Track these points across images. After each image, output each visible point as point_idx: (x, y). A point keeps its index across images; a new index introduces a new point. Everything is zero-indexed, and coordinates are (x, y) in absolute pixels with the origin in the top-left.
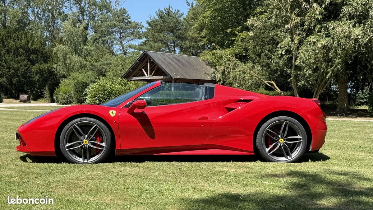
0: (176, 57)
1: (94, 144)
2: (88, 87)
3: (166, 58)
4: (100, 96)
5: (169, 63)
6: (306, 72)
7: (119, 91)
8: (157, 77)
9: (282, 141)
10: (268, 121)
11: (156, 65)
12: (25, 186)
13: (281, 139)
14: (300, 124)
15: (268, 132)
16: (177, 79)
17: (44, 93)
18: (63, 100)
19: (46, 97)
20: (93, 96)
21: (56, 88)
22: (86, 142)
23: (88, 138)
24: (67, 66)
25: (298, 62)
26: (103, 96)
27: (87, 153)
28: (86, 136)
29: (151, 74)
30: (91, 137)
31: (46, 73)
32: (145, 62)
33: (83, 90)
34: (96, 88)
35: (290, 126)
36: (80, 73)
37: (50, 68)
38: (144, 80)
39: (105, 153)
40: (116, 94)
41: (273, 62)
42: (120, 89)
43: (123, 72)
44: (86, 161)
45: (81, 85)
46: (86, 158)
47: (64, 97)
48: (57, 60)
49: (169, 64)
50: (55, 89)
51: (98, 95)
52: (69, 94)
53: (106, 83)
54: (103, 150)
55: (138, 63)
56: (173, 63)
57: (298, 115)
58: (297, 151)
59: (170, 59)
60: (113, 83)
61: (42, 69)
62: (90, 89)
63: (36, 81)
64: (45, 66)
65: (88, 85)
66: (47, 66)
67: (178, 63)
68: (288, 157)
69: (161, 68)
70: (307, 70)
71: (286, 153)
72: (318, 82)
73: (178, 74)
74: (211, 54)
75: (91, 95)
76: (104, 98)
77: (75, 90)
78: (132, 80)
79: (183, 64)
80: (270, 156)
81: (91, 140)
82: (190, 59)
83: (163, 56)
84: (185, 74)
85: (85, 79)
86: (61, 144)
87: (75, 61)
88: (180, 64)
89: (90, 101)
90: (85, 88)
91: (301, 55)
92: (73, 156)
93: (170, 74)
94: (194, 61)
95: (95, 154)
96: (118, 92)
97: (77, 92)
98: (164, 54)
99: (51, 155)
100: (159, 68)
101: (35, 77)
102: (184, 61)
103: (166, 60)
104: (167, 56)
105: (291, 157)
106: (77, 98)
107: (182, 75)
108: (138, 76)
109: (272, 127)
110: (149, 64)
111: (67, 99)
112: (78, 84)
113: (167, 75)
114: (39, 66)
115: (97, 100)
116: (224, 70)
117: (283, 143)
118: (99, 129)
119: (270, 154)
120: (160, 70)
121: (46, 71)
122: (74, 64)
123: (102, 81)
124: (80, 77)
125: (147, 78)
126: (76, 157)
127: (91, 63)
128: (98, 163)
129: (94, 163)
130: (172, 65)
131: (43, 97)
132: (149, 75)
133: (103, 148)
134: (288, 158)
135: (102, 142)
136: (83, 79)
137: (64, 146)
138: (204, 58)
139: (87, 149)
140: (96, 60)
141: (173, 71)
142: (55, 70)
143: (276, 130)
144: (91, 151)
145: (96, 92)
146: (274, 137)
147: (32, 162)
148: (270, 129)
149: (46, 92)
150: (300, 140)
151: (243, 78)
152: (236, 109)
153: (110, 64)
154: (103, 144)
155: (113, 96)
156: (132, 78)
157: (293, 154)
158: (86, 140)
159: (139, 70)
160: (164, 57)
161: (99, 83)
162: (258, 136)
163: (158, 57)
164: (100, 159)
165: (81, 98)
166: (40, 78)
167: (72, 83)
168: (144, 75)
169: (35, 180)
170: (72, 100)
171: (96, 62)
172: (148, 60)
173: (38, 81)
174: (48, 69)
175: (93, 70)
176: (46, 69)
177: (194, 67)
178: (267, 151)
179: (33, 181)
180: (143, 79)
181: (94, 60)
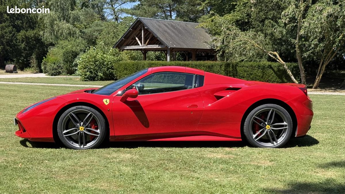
0: (172, 23)
1: (90, 131)
2: (78, 56)
3: (161, 25)
4: (91, 67)
5: (165, 30)
6: (311, 41)
7: (111, 61)
8: (151, 46)
9: (268, 127)
10: (255, 109)
11: (150, 33)
12: (30, 172)
13: (268, 126)
14: (286, 111)
15: (255, 119)
16: (173, 48)
17: (31, 62)
18: (52, 71)
19: (33, 67)
20: (83, 67)
21: (44, 57)
22: (82, 129)
23: (84, 125)
24: (55, 33)
25: (302, 32)
26: (94, 68)
27: (83, 139)
28: (82, 123)
29: (145, 43)
30: (86, 124)
31: (32, 40)
32: (138, 30)
33: (73, 60)
34: (87, 59)
35: (277, 113)
36: (69, 41)
37: (36, 35)
38: (137, 50)
39: (100, 140)
40: (108, 65)
41: (277, 31)
42: (112, 60)
43: (116, 41)
44: (82, 147)
45: (70, 55)
46: (83, 144)
47: (53, 67)
48: (44, 25)
49: (165, 33)
50: (43, 59)
51: (89, 66)
52: (58, 65)
53: (97, 54)
54: (98, 136)
55: (131, 30)
56: (169, 31)
57: (284, 102)
58: (283, 137)
59: (166, 26)
60: (104, 54)
61: (28, 36)
62: (80, 59)
63: (22, 50)
64: (31, 33)
65: (78, 55)
66: (34, 33)
67: (174, 31)
68: (275, 142)
69: (156, 37)
70: (312, 40)
71: (272, 139)
72: (324, 52)
73: (175, 43)
74: (210, 21)
75: (82, 66)
76: (96, 69)
77: (65, 60)
78: (125, 50)
79: (180, 32)
80: (257, 141)
81: (87, 127)
82: (187, 25)
83: (158, 23)
84: (182, 44)
85: (74, 48)
86: (59, 131)
87: (64, 28)
88: (176, 32)
89: (81, 72)
90: (75, 57)
91: (306, 24)
92: (71, 142)
93: (166, 43)
94: (192, 28)
95: (91, 140)
96: (110, 63)
97: (67, 62)
98: (159, 21)
99: (49, 141)
100: (154, 36)
101: (21, 45)
102: (181, 29)
103: (161, 28)
104: (163, 24)
105: (277, 142)
106: (67, 69)
107: (179, 44)
108: (131, 46)
109: (259, 114)
110: (143, 31)
111: (56, 70)
112: (67, 53)
113: (162, 44)
114: (24, 33)
115: (88, 71)
116: (223, 39)
117: (270, 129)
118: (94, 117)
119: (257, 140)
120: (155, 38)
121: (32, 38)
122: (62, 31)
123: (92, 51)
124: (69, 45)
125: (141, 48)
126: (73, 143)
127: (81, 29)
128: (93, 149)
129: (90, 148)
130: (168, 33)
131: (30, 67)
132: (143, 44)
133: (98, 135)
134: (274, 144)
135: (97, 129)
136: (72, 47)
137: (62, 133)
138: (202, 25)
139: (83, 136)
140: (86, 26)
141: (169, 39)
142: (42, 37)
143: (263, 117)
144: (86, 137)
145: (87, 63)
146: (261, 124)
147: (32, 146)
148: (257, 116)
149: (34, 61)
150: (286, 127)
151: (244, 48)
152: (225, 97)
153: (101, 31)
154: (98, 131)
155: (105, 67)
156: (124, 47)
157: (279, 140)
158: (82, 127)
159: (132, 39)
160: (160, 24)
161: (89, 53)
162: (246, 123)
163: (152, 24)
164: (96, 145)
165: (71, 69)
166: (26, 45)
167: (62, 51)
168: (137, 44)
169: (38, 166)
170: (61, 71)
171: (86, 28)
172: (141, 28)
173: (25, 49)
174: (34, 36)
175: (83, 38)
176: (32, 36)
177: (191, 34)
178: (254, 137)
179: (37, 167)
180: (136, 48)
181: (83, 26)
